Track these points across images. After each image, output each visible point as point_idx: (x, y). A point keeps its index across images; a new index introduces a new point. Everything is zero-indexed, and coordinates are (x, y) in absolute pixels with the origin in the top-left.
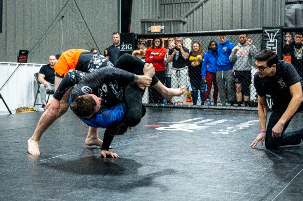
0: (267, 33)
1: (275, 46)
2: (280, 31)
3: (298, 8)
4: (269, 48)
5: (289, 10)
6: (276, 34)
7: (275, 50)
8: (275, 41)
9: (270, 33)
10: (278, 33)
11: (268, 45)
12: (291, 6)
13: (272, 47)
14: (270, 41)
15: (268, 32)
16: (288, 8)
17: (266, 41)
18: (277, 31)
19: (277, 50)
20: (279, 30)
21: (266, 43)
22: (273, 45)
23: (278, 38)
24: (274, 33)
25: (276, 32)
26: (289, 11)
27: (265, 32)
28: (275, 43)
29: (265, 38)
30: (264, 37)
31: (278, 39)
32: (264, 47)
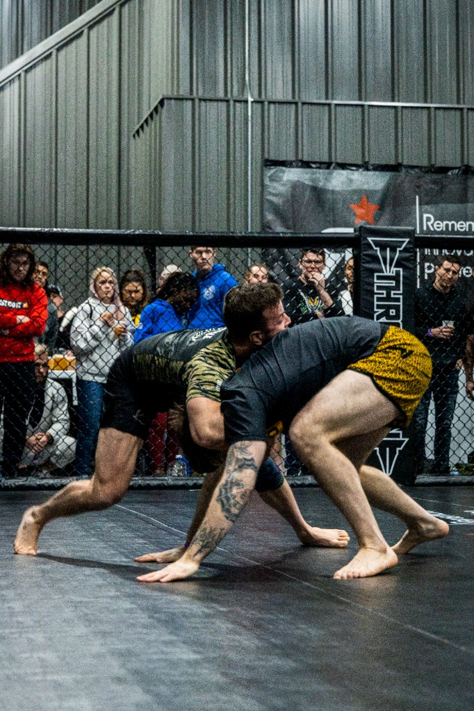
0: (375, 248)
1: (397, 288)
2: (409, 243)
3: (298, 181)
4: (380, 292)
5: (275, 184)
6: (400, 251)
7: (398, 300)
8: (398, 273)
9: (383, 247)
10: (406, 250)
11: (377, 282)
12: (281, 174)
13: (388, 289)
14: (383, 272)
15: (377, 244)
16: (272, 179)
17: (372, 271)
18: (404, 242)
19: (404, 299)
20: (407, 240)
21: (373, 276)
22: (393, 283)
23: (404, 262)
24: (393, 250)
25: (400, 247)
26: (274, 188)
27: (369, 245)
28: (396, 278)
29: (368, 262)
30: (368, 259)
31: (405, 268)
32: (367, 291)
